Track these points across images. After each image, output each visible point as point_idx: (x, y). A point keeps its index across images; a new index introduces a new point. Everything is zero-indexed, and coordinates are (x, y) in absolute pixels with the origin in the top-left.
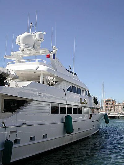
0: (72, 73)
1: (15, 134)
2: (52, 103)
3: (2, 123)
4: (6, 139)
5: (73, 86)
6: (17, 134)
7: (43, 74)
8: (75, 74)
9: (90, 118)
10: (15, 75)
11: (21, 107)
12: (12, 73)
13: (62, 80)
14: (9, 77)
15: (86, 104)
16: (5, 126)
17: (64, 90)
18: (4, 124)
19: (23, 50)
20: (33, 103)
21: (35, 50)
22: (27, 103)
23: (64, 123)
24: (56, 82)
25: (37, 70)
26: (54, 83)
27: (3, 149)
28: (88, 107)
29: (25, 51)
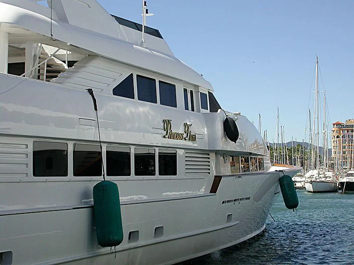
0: (138, 27)
2: (36, 139)
5: (138, 76)
8: (156, 33)
9: (214, 190)
13: (92, 56)
15: (193, 138)
17: (90, 91)
23: (92, 207)
24: (70, 64)
26: (66, 67)
28: (206, 152)
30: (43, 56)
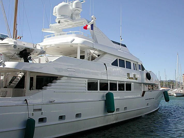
0: (119, 44)
1: (40, 112)
2: (89, 79)
3: (25, 101)
4: (29, 117)
5: (119, 59)
6: (42, 113)
7: (80, 47)
8: (125, 46)
9: (143, 95)
10: (42, 50)
11: (49, 84)
12: (38, 47)
13: (105, 53)
14: (34, 53)
15: (136, 79)
16: (27, 103)
17: (105, 64)
18: (27, 102)
19: (59, 22)
20: (63, 80)
21: (73, 21)
22: (56, 79)
23: (105, 100)
24: (98, 56)
25: (72, 43)
26: (97, 56)
27: (25, 127)
28: (141, 84)
29: (62, 22)
30: (90, 53)
